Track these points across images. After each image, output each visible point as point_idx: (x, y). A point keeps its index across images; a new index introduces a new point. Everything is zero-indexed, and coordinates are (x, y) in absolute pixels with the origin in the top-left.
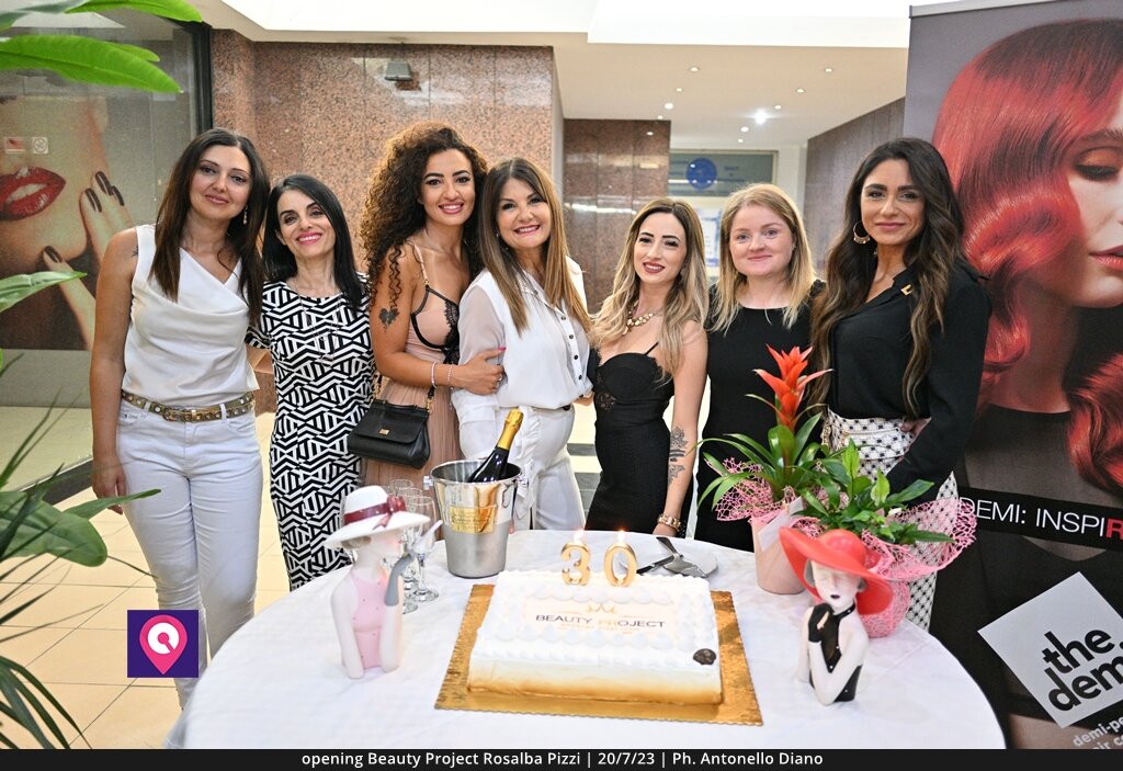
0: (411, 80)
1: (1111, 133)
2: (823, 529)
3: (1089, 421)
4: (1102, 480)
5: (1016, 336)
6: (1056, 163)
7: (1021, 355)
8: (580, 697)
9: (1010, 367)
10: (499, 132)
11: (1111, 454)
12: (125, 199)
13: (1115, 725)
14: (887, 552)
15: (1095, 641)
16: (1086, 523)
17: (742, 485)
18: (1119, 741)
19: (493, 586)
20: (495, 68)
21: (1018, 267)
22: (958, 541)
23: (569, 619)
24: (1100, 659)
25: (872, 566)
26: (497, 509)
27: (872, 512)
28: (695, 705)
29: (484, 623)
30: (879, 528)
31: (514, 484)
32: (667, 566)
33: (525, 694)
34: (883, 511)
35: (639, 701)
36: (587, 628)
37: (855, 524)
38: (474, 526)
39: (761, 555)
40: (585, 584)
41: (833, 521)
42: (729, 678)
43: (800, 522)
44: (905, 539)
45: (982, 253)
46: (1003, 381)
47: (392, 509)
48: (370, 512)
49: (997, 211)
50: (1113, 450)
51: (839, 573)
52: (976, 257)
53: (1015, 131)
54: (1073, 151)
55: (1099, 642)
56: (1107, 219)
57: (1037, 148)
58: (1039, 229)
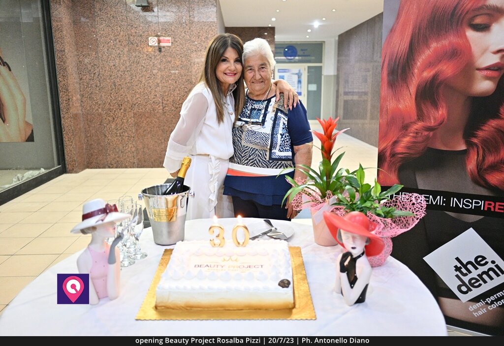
0: (148, 6)
1: (487, 7)
2: (347, 212)
3: (476, 153)
4: (483, 183)
5: (440, 113)
6: (459, 24)
7: (443, 122)
8: (217, 309)
9: (437, 129)
10: (192, 31)
11: (485, 170)
12: (11, 68)
13: (489, 300)
14: (380, 222)
15: (479, 261)
16: (475, 204)
17: (305, 191)
18: (490, 308)
19: (173, 249)
21: (441, 78)
22: (417, 215)
23: (212, 266)
24: (482, 269)
25: (373, 230)
26: (177, 209)
27: (372, 202)
28: (280, 310)
29: (165, 271)
30: (376, 210)
31: (186, 195)
32: (268, 234)
33: (187, 309)
34: (377, 201)
35: (249, 309)
36: (222, 270)
37: (364, 208)
38: (165, 218)
39: (315, 227)
40: (222, 247)
41: (352, 207)
42: (298, 293)
43: (335, 208)
44: (390, 215)
45: (423, 71)
46: (434, 135)
47: (108, 211)
48: (96, 213)
49: (430, 49)
50: (487, 167)
51: (355, 235)
52: (420, 73)
53: (439, 8)
54: (469, 16)
55: (481, 261)
56: (485, 51)
57: (450, 16)
58: (451, 58)
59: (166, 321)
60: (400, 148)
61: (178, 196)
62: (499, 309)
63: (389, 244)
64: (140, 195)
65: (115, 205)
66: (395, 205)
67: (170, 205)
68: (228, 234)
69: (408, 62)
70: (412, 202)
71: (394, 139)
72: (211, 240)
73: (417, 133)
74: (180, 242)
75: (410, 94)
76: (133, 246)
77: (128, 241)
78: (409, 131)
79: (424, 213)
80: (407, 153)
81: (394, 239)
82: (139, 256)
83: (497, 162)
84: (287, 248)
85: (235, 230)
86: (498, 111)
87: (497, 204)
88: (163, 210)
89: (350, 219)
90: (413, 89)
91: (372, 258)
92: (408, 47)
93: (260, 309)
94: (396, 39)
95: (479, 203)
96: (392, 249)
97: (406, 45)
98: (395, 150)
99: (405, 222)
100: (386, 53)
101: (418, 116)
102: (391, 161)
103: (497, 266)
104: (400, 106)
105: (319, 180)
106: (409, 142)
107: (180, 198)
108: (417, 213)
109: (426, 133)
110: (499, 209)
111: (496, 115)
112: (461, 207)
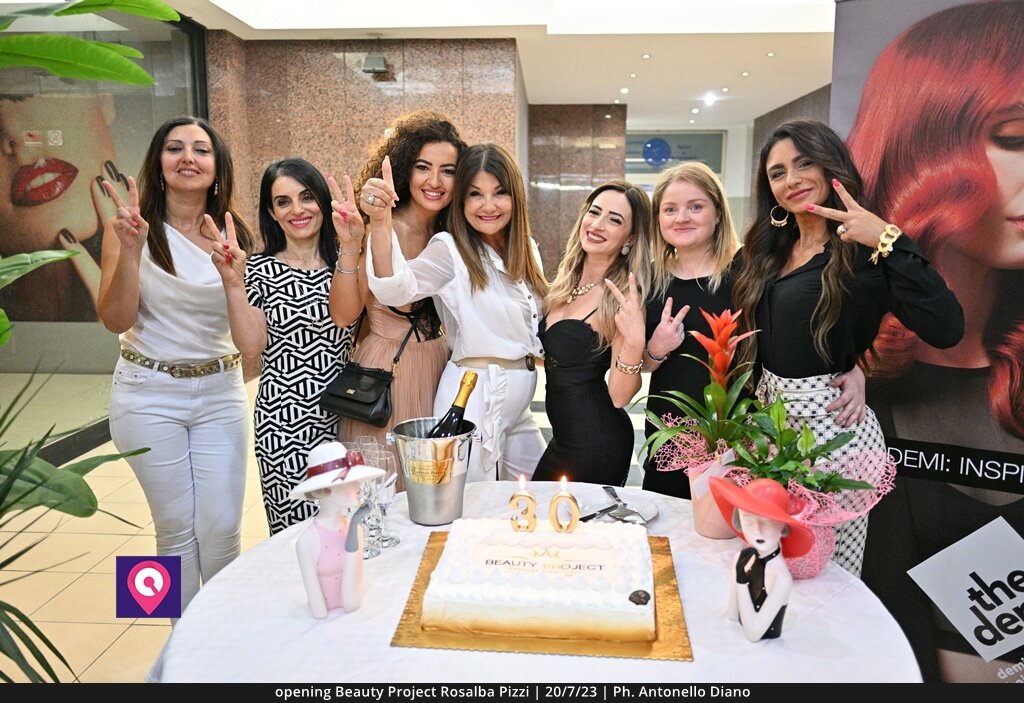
0: (387, 72)
3: (1009, 375)
4: (1021, 431)
6: (974, 135)
8: (524, 635)
15: (1017, 581)
16: (1007, 470)
17: (679, 438)
19: (448, 533)
20: (463, 59)
21: (939, 233)
22: (878, 488)
23: (516, 563)
24: (1021, 597)
25: (797, 512)
26: (453, 462)
27: (799, 463)
28: (631, 642)
30: (805, 477)
32: (612, 514)
33: (474, 633)
34: (809, 461)
35: (579, 639)
37: (782, 473)
38: (432, 478)
39: (697, 503)
40: (532, 531)
41: (762, 471)
42: (664, 617)
43: (733, 471)
44: (831, 487)
45: (906, 219)
47: (350, 463)
48: (330, 466)
49: (919, 181)
51: (764, 519)
52: (900, 224)
53: (935, 106)
54: (990, 123)
55: (1021, 581)
56: (1023, 185)
57: (955, 119)
58: (957, 197)
61: (454, 440)
63: (829, 539)
67: (440, 456)
69: (877, 203)
72: (512, 519)
73: (894, 334)
74: (461, 520)
80: (876, 370)
84: (646, 539)
85: (554, 503)
88: (429, 463)
89: (756, 491)
92: (877, 176)
95: (1014, 469)
97: (872, 173)
107: (457, 443)
108: (879, 485)
109: (911, 334)
112: (980, 475)
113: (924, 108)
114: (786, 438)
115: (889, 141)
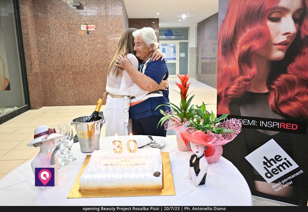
0: (80, 6)
1: (278, 7)
3: (274, 94)
4: (278, 112)
5: (253, 70)
6: (263, 17)
7: (255, 76)
8: (117, 190)
9: (252, 80)
10: (108, 21)
11: (280, 104)
13: (283, 182)
15: (277, 158)
16: (274, 124)
17: (171, 118)
18: (284, 186)
19: (91, 155)
20: (105, 2)
21: (253, 50)
22: (236, 132)
23: (114, 165)
24: (279, 163)
25: (210, 141)
26: (94, 130)
27: (210, 125)
28: (154, 190)
29: (86, 168)
30: (212, 129)
31: (100, 122)
32: (150, 145)
33: (98, 191)
34: (213, 124)
35: (136, 190)
36: (120, 167)
37: (205, 128)
38: (87, 136)
39: (178, 140)
40: (121, 153)
41: (198, 128)
42: (166, 180)
43: (189, 129)
44: (220, 132)
45: (242, 46)
46: (250, 84)
47: (50, 133)
48: (42, 134)
49: (246, 33)
50: (281, 102)
51: (198, 144)
52: (241, 47)
53: (251, 8)
54: (268, 13)
55: (278, 158)
56: (278, 33)
57: (257, 13)
58: (258, 38)
59: (86, 198)
60: (230, 92)
61: (95, 123)
62: (290, 186)
63: (221, 149)
64: (71, 122)
65: (54, 129)
66: (224, 126)
67: (90, 129)
68: (124, 146)
69: (233, 40)
70: (233, 124)
71: (226, 86)
72: (114, 149)
73: (239, 83)
74: (96, 150)
75: (235, 59)
76: (68, 154)
77: (64, 150)
78: (235, 81)
79: (240, 131)
80: (234, 95)
81: (223, 146)
82: (71, 160)
83: (286, 100)
84: (160, 153)
85: (128, 142)
86: (286, 69)
87: (287, 124)
88: (86, 131)
89: (195, 135)
90: (237, 56)
91: (209, 158)
92: (233, 32)
93: (143, 190)
94: (226, 27)
95: (276, 124)
96: (222, 152)
97: (232, 30)
98: (227, 93)
99: (230, 136)
100: (221, 35)
101: (240, 72)
102: (225, 100)
103: (288, 161)
104: (230, 67)
105: (179, 112)
106: (235, 88)
107: (96, 124)
108: (236, 131)
109: (245, 83)
110: (288, 127)
111: (285, 72)
113: (247, 9)
114: (206, 117)
115: (237, 20)
